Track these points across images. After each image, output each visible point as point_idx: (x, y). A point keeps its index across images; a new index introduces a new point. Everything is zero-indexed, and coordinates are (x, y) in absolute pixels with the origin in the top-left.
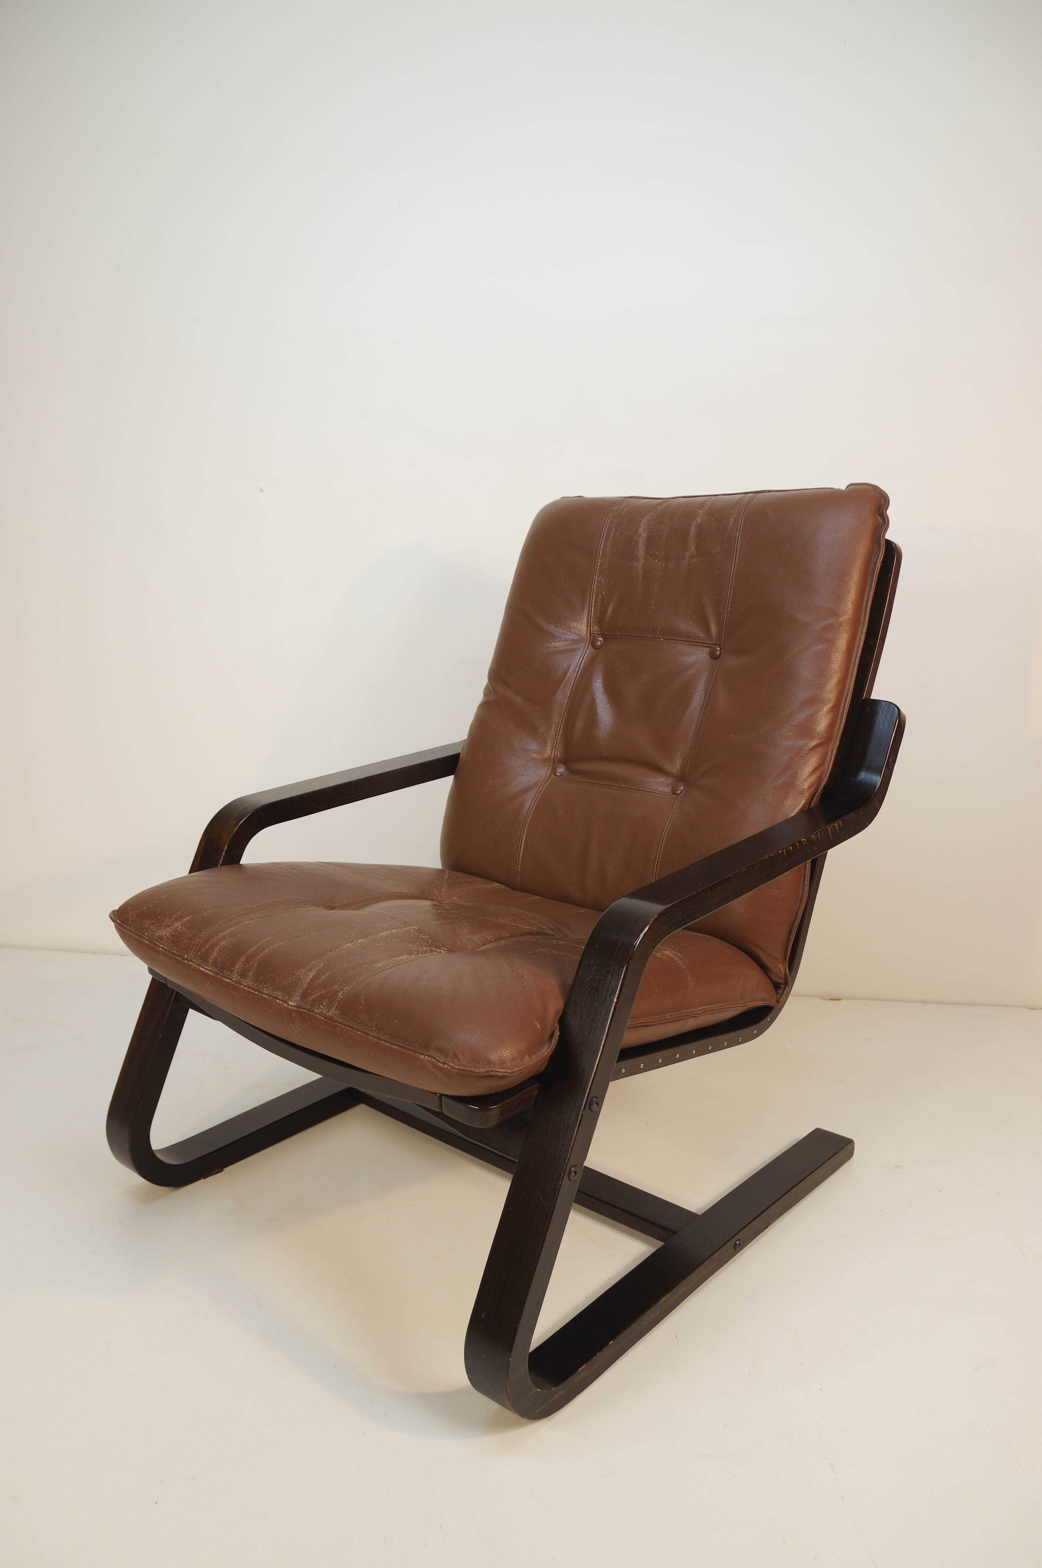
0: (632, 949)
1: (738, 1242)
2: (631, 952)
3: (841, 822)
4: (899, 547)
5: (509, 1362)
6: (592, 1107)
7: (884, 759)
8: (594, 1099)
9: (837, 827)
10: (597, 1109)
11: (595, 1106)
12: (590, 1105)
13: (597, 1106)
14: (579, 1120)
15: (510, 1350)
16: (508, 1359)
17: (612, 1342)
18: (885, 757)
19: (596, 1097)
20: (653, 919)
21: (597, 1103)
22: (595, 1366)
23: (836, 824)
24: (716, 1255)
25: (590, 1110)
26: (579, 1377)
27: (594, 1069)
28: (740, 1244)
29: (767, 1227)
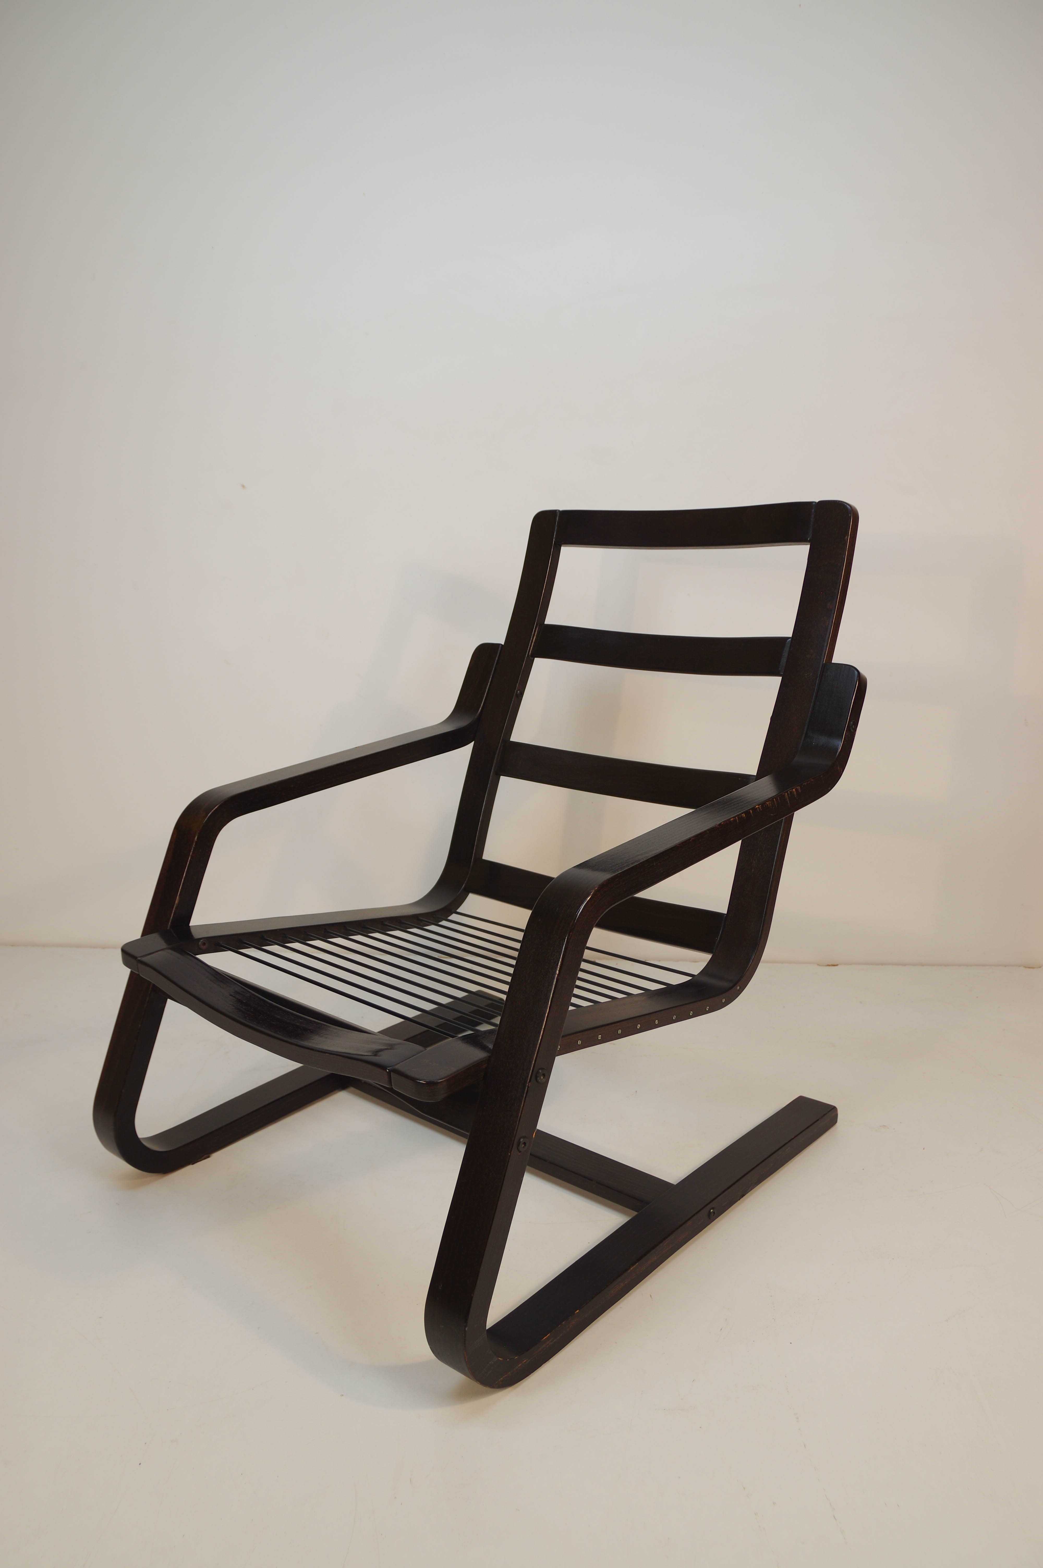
0: (573, 921)
1: (712, 1211)
2: (571, 924)
3: (799, 788)
4: (855, 508)
5: (465, 1331)
6: (538, 1078)
7: (845, 724)
8: (540, 1071)
9: (795, 793)
10: (544, 1080)
11: (542, 1078)
12: (536, 1077)
13: (544, 1078)
14: (526, 1092)
15: (466, 1320)
16: (465, 1329)
17: (578, 1311)
18: (846, 721)
19: (542, 1069)
20: (593, 891)
21: (544, 1075)
22: (561, 1335)
23: (794, 790)
24: (689, 1223)
25: (537, 1081)
26: (544, 1346)
27: (538, 1041)
28: (714, 1213)
29: (744, 1196)
